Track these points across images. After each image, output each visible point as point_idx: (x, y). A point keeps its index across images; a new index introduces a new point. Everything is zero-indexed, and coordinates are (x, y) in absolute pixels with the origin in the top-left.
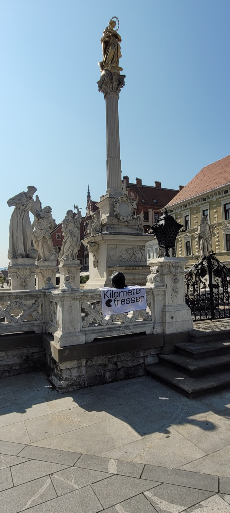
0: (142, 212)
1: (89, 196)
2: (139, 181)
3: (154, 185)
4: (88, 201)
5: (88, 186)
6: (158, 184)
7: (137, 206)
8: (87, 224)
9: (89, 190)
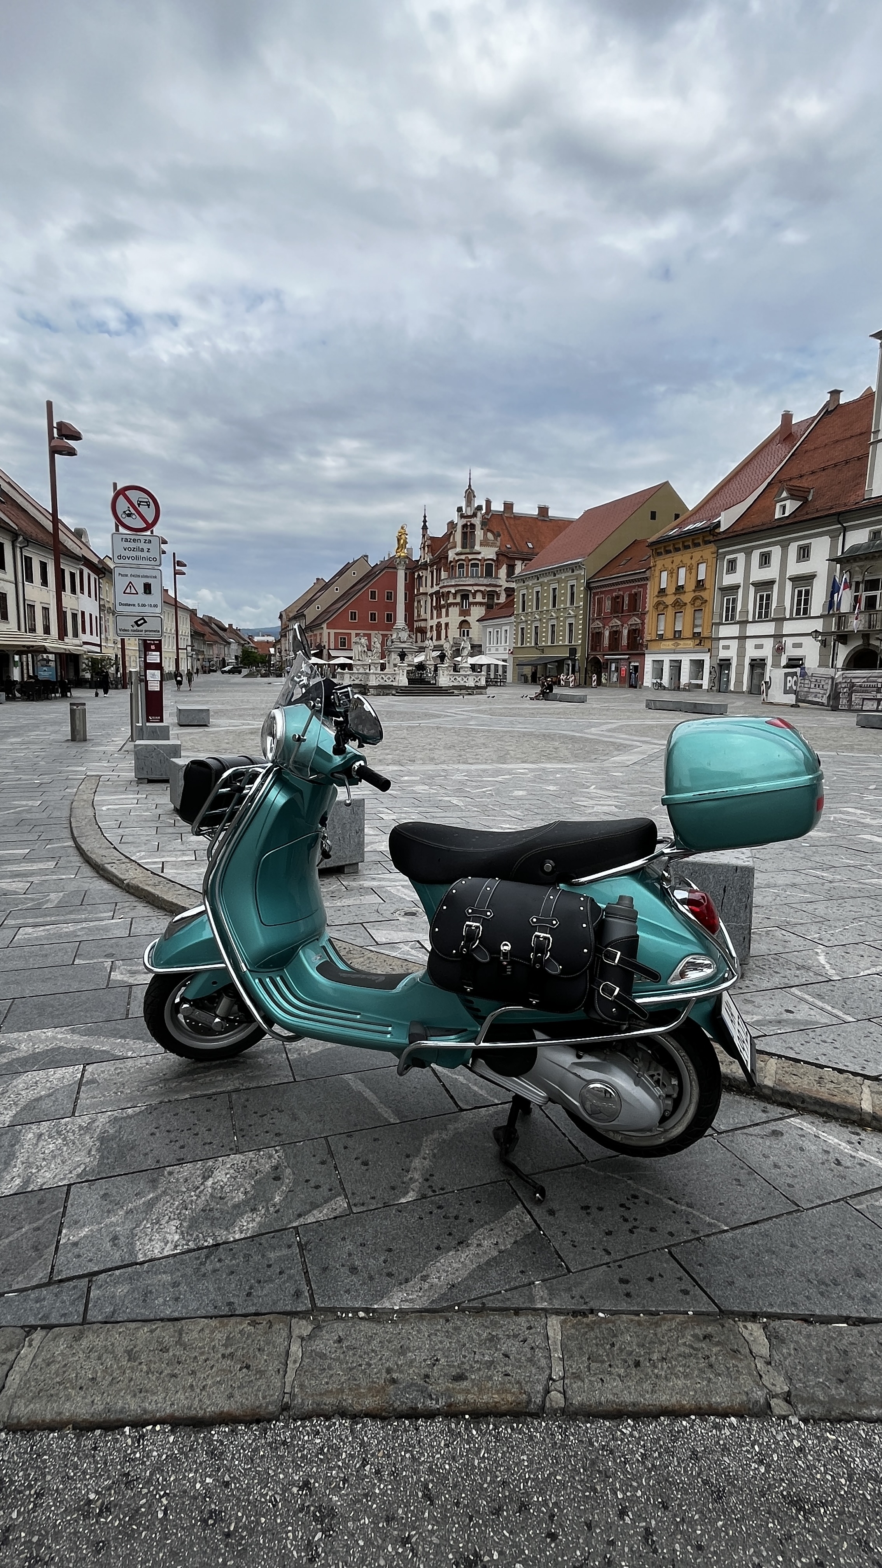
0: (505, 566)
1: (425, 528)
2: (508, 506)
4: (424, 536)
5: (425, 510)
6: (543, 510)
7: (497, 555)
8: (420, 577)
9: (425, 517)
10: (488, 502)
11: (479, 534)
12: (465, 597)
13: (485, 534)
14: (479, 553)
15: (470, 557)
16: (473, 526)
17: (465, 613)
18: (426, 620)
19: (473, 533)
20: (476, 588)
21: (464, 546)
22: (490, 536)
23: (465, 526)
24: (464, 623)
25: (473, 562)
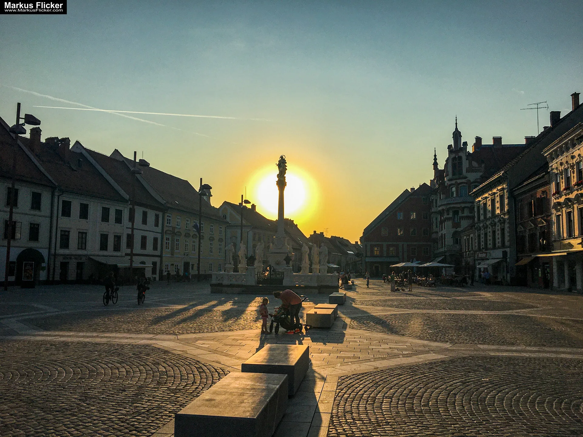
3: (524, 142)
4: (435, 169)
5: (435, 151)
8: (433, 200)
10: (478, 139)
11: (465, 164)
12: (456, 213)
13: (470, 164)
14: (466, 178)
15: (459, 181)
16: (460, 158)
17: (456, 225)
18: (437, 232)
19: (461, 163)
20: (463, 205)
21: (454, 174)
22: (475, 164)
23: (454, 159)
24: (455, 234)
25: (460, 185)
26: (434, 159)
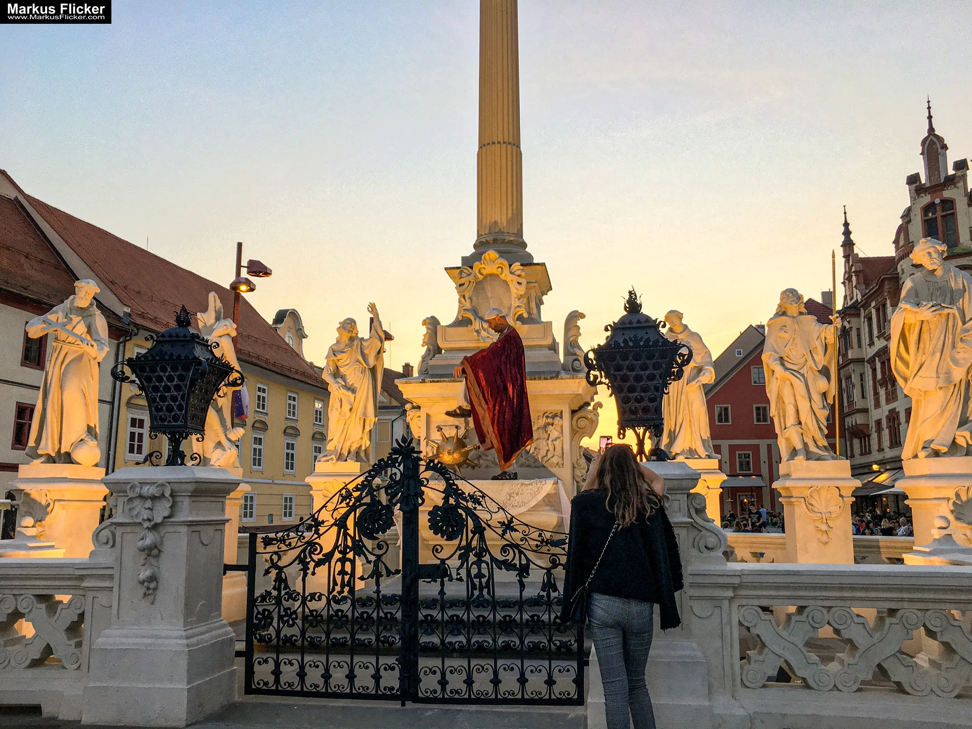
1: (848, 244)
4: (847, 258)
5: (845, 213)
9: (846, 225)
11: (966, 217)
14: (970, 253)
16: (948, 203)
19: (951, 217)
23: (928, 208)
26: (844, 234)
